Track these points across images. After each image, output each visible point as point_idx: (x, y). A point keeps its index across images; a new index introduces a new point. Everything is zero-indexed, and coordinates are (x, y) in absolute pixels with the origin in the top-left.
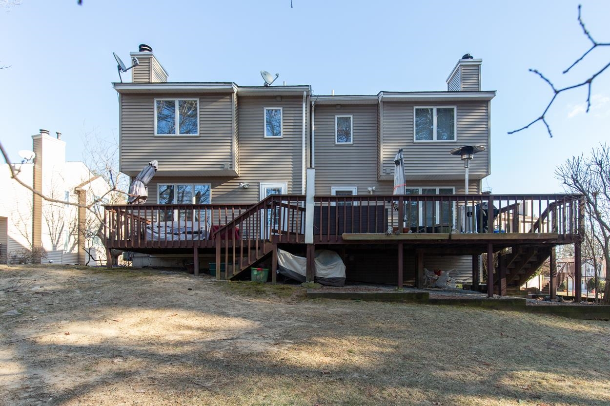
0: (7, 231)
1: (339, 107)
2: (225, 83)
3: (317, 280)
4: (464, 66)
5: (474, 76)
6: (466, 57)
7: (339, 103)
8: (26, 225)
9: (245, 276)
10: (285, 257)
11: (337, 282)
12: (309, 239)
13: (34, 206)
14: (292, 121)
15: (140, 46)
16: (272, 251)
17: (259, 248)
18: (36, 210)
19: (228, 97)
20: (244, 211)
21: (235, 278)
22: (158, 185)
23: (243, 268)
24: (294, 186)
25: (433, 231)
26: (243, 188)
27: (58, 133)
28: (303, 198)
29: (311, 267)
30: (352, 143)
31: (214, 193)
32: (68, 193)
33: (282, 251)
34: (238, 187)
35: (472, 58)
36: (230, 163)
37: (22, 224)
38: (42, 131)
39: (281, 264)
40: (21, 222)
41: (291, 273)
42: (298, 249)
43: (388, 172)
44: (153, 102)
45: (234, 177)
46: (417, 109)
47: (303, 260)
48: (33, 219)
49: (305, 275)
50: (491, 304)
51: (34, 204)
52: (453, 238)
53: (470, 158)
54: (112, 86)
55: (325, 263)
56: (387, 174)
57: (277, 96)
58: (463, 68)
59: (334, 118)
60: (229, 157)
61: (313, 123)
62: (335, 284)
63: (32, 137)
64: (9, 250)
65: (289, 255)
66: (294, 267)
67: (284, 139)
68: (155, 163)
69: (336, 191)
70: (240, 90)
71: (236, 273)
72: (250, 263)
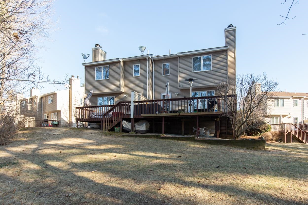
0: (60, 115)
1: (164, 60)
2: (117, 59)
3: (135, 131)
4: (227, 31)
5: (232, 35)
6: (230, 26)
7: (164, 58)
8: (67, 113)
9: (112, 130)
10: (125, 123)
11: (142, 132)
12: (132, 117)
13: (69, 106)
14: (143, 69)
15: (96, 45)
16: (120, 121)
17: (116, 120)
18: (70, 107)
19: (119, 63)
20: (111, 107)
21: (109, 131)
22: (98, 97)
23: (111, 127)
24: (144, 95)
25: (175, 112)
26: (125, 97)
27: (77, 76)
28: (130, 102)
29: (133, 126)
30: (169, 74)
31: (116, 99)
32: (81, 99)
33: (124, 121)
34: (124, 97)
35: (233, 26)
36: (119, 88)
37: (65, 113)
38: (72, 76)
39: (123, 126)
40: (65, 112)
41: (126, 129)
42: (129, 120)
43: (181, 86)
44: (95, 68)
45: (122, 93)
46: (194, 58)
47: (130, 124)
48: (69, 110)
49: (131, 129)
50: (182, 139)
51: (69, 105)
52: (180, 115)
53: (191, 83)
54: (82, 64)
55: (139, 125)
56: (181, 87)
57: (138, 60)
58: (226, 32)
59: (162, 65)
60: (119, 86)
61: (154, 68)
62: (141, 133)
63: (69, 79)
64: (61, 122)
65: (126, 122)
66: (128, 127)
67: (141, 76)
68: (92, 91)
69: (163, 96)
70: (124, 60)
71: (109, 129)
72: (114, 125)
